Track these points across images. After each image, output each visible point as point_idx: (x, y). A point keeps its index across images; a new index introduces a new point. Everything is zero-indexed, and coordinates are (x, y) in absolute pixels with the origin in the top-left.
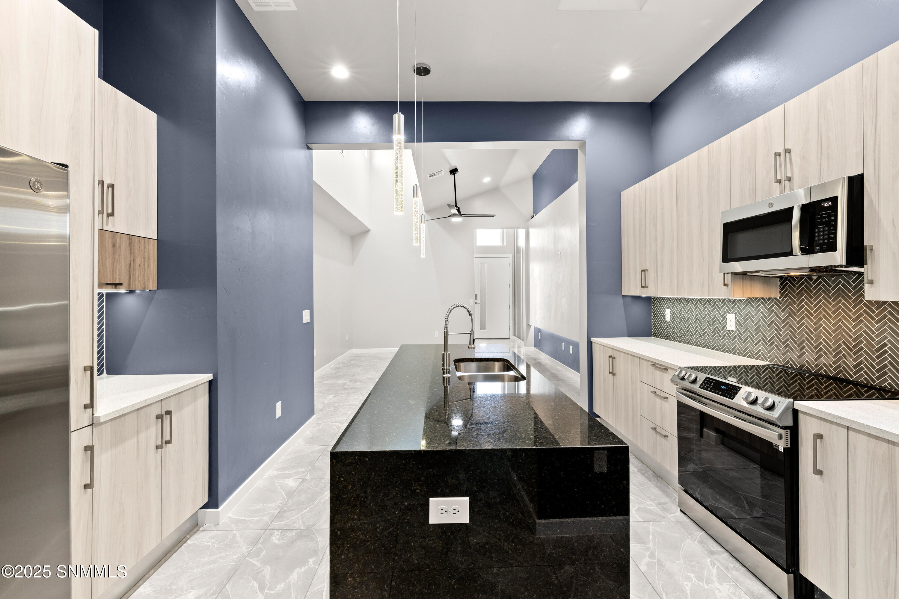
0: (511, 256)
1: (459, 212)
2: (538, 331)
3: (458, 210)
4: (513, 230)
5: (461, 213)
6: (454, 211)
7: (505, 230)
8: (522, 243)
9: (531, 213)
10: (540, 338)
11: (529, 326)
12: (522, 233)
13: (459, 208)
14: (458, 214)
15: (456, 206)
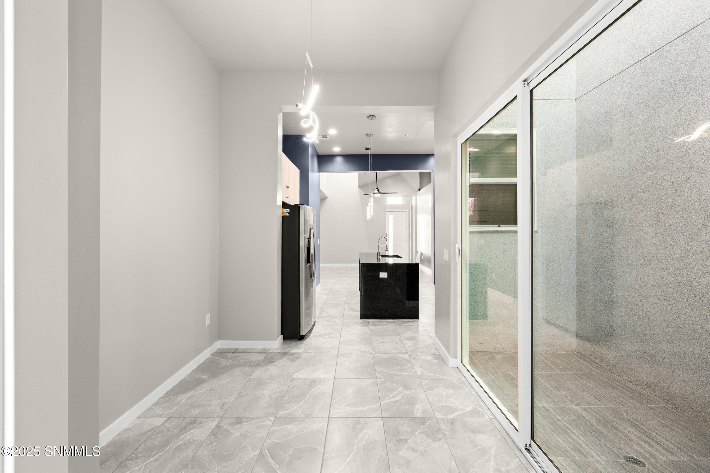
0: (408, 211)
1: (379, 192)
2: (422, 254)
3: (378, 191)
4: (409, 197)
5: (380, 192)
6: (376, 191)
7: (404, 197)
8: (413, 203)
9: (419, 188)
10: (422, 258)
11: (417, 252)
12: (414, 198)
13: (378, 189)
14: (378, 192)
15: (377, 188)
